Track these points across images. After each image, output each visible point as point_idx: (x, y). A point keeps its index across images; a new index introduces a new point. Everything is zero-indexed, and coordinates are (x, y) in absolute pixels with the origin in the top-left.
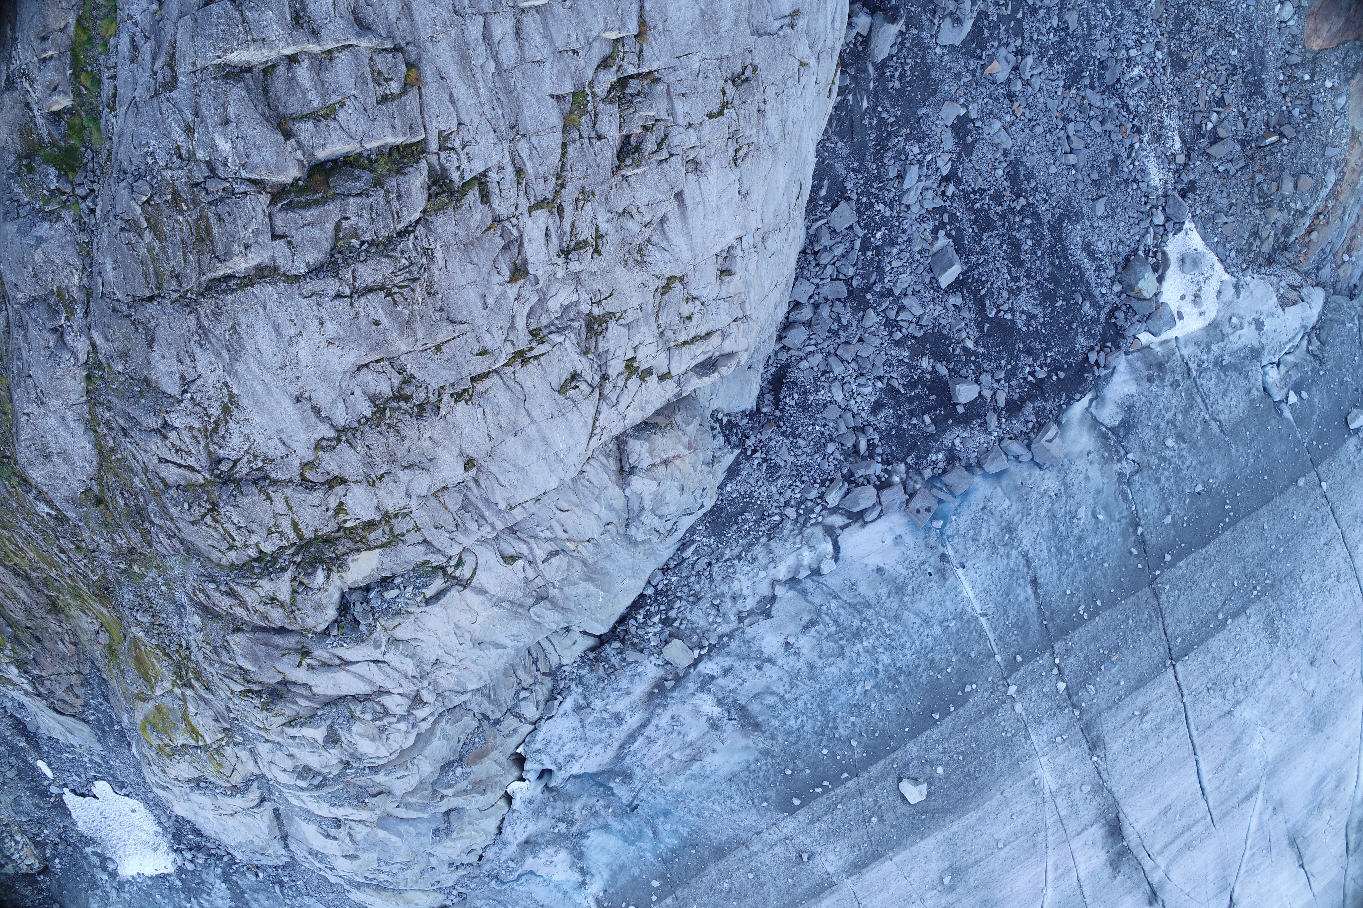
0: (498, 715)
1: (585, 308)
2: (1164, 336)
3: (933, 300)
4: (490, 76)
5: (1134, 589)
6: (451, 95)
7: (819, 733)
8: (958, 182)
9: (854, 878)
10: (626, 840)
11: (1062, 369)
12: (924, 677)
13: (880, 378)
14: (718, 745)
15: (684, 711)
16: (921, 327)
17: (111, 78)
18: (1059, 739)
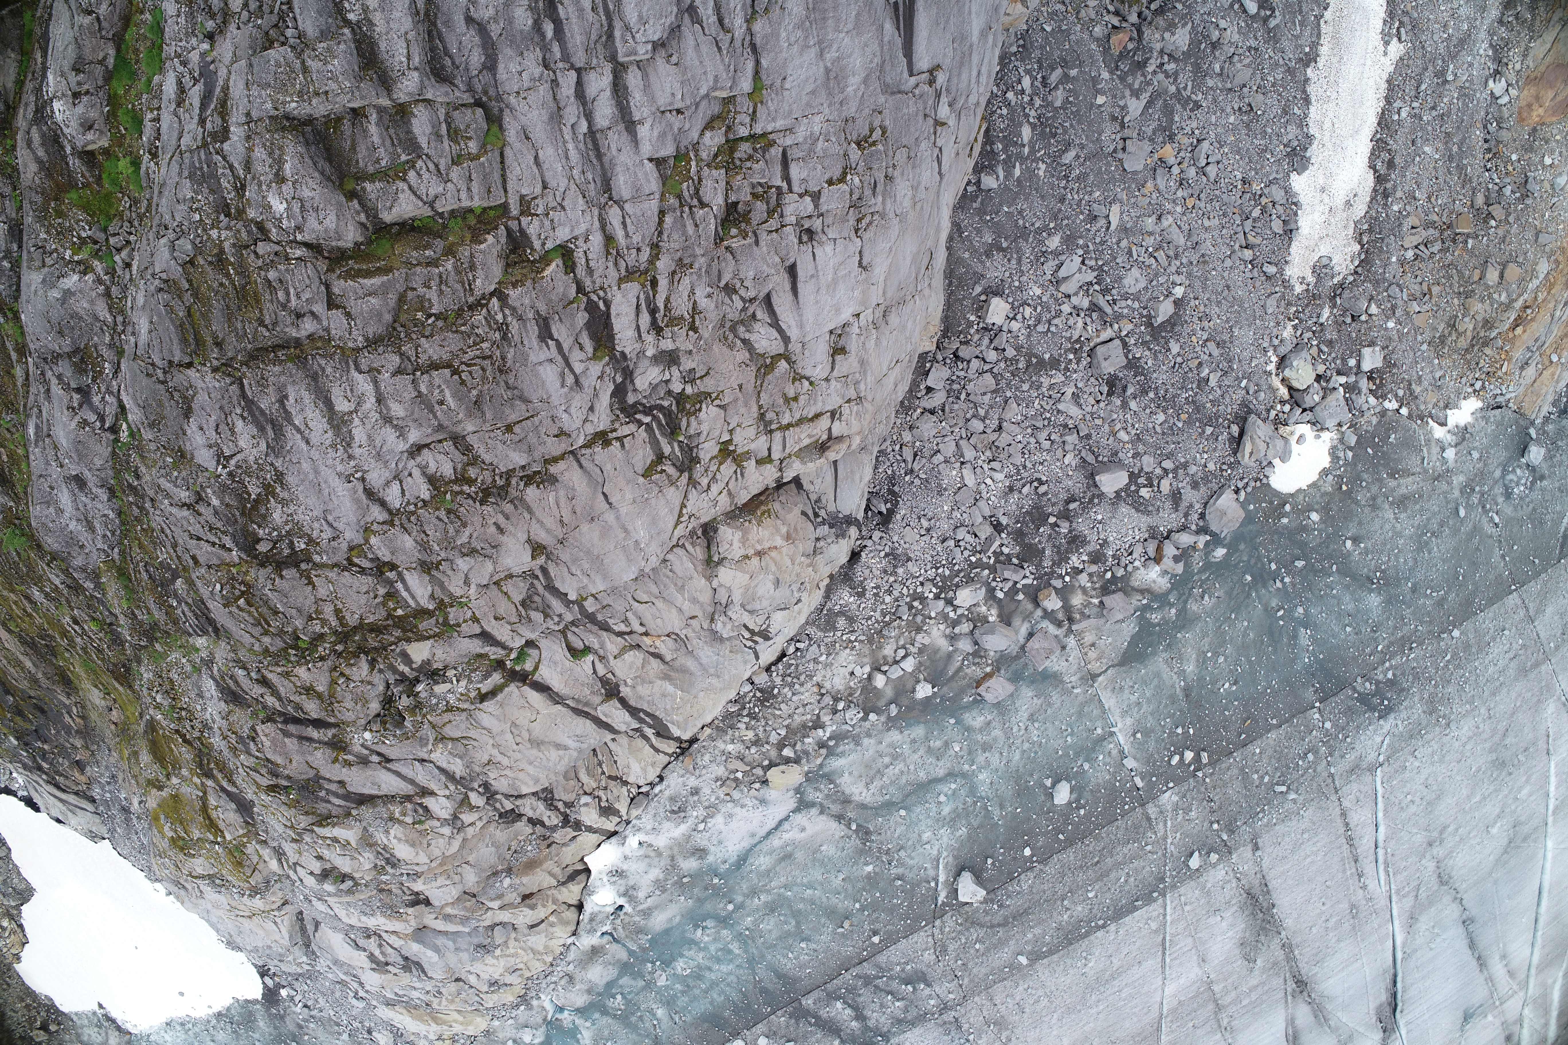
0: (556, 821)
1: (677, 387)
4: (581, 137)
6: (536, 158)
17: (153, 120)
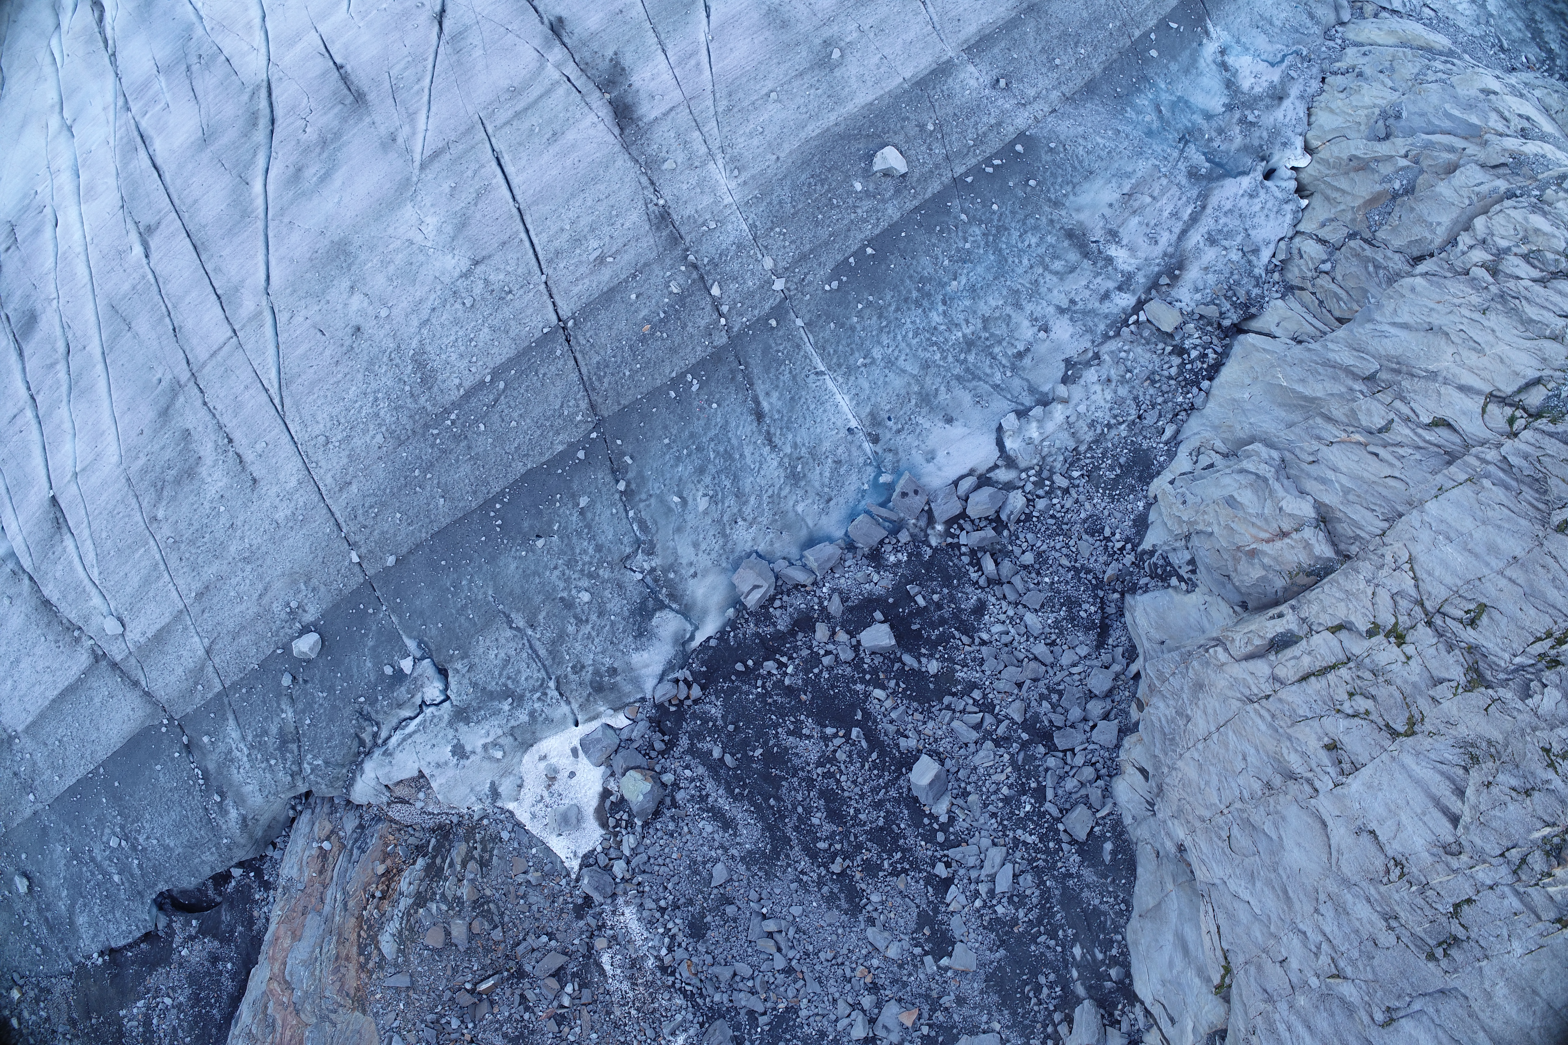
0: (1352, 243)
2: (595, 724)
3: (936, 741)
5: (623, 413)
7: (1002, 229)
8: (930, 880)
9: (945, 58)
10: (1186, 102)
11: (738, 674)
12: (888, 297)
13: (983, 643)
14: (1107, 212)
15: (1146, 250)
16: (948, 707)
18: (713, 225)
